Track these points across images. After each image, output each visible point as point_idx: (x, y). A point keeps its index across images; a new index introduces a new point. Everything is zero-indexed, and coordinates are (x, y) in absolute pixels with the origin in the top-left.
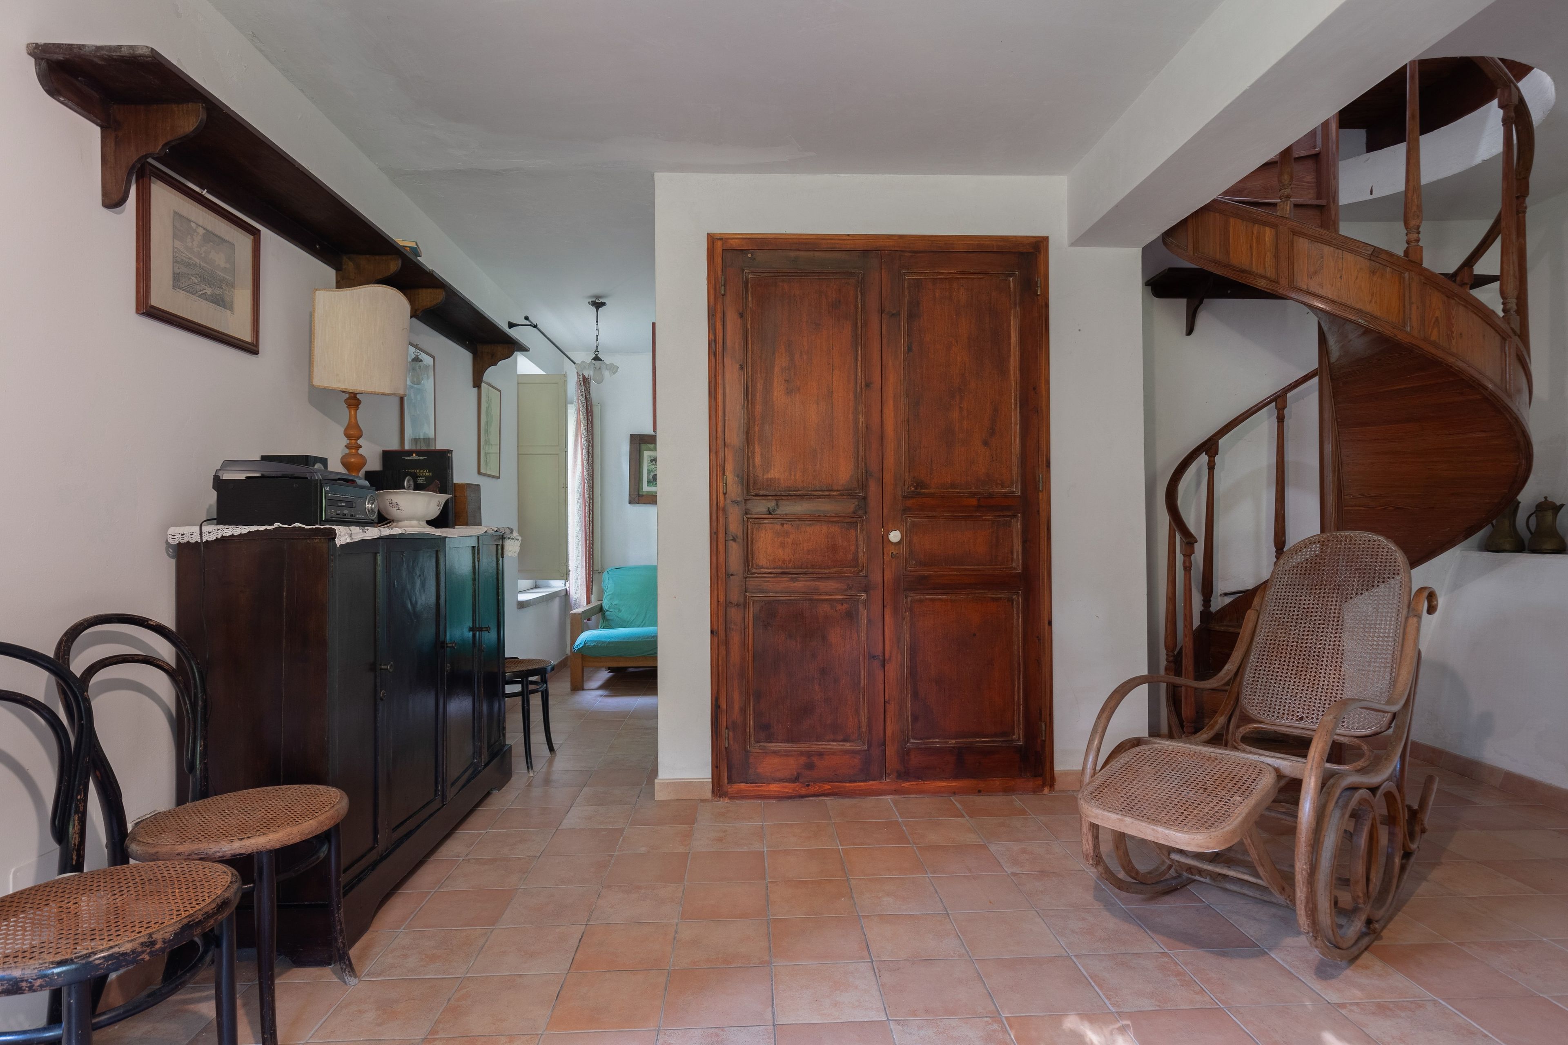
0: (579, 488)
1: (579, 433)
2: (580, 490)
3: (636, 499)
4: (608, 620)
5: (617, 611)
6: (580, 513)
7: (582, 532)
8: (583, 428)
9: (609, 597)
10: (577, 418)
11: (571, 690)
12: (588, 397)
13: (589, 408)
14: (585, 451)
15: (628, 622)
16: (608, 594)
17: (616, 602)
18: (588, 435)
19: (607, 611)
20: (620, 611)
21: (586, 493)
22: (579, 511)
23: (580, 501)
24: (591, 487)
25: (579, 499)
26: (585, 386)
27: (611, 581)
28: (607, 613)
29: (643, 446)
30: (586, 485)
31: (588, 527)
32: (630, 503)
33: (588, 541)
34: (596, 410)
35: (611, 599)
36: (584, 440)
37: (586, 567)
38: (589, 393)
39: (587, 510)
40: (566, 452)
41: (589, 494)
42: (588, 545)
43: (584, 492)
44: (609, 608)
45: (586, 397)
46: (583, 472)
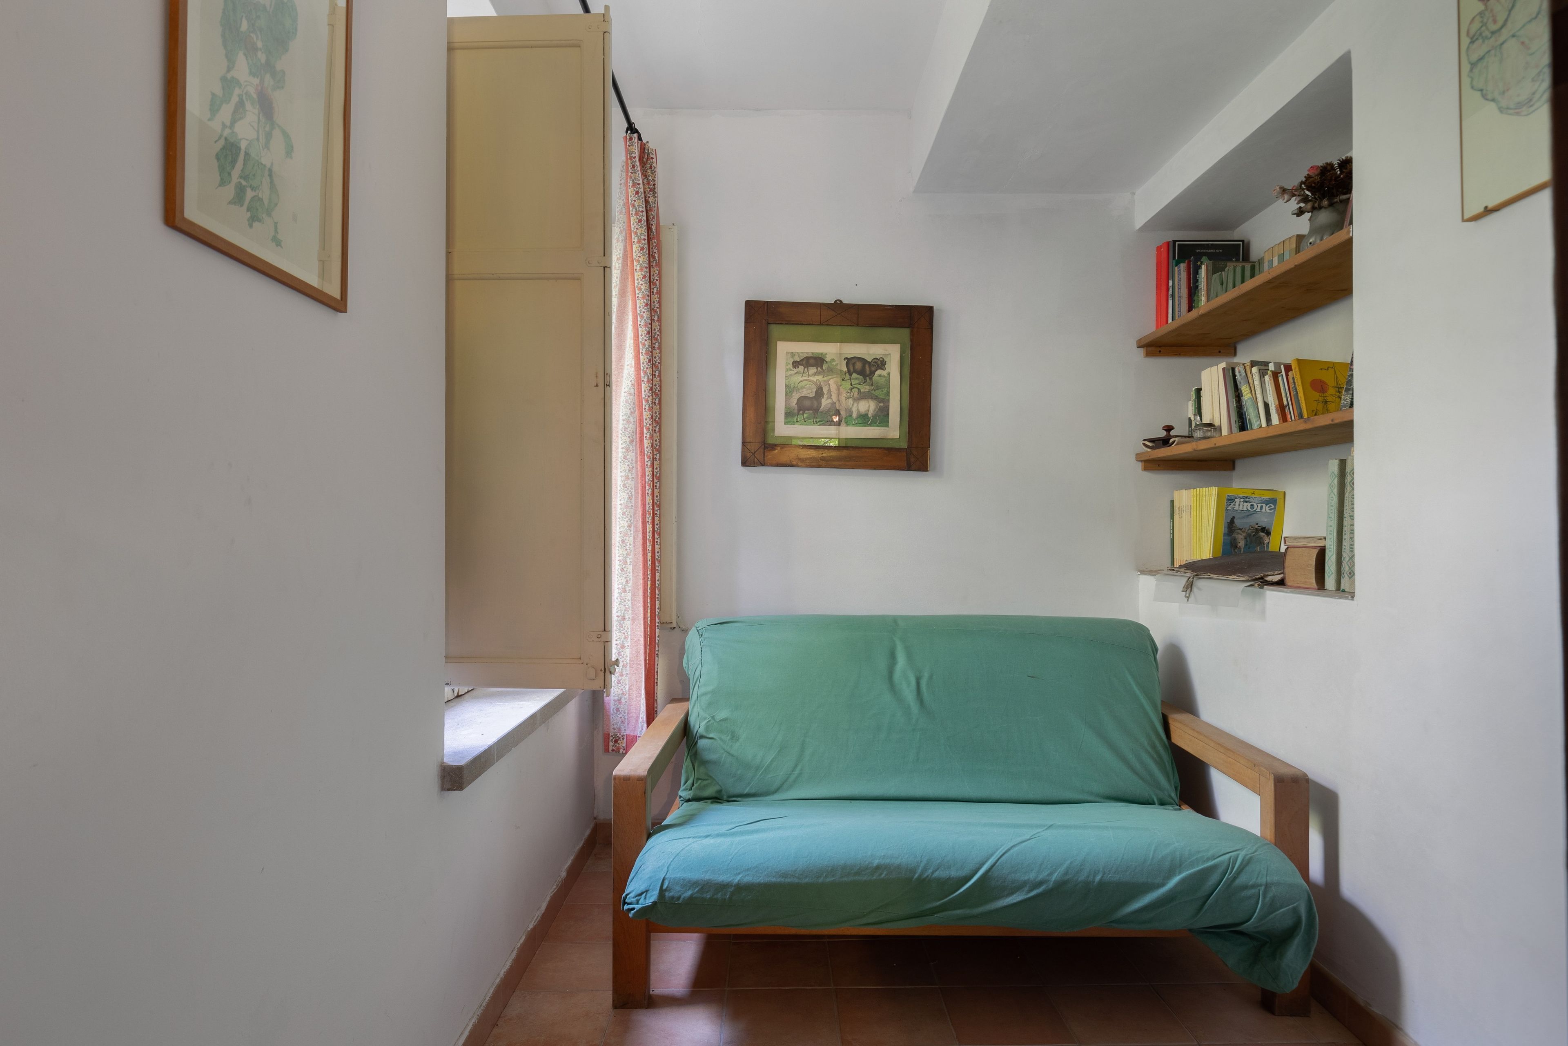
0: (628, 422)
1: (629, 290)
2: (631, 427)
3: (759, 456)
4: (704, 763)
5: (727, 738)
6: (631, 483)
7: (636, 531)
8: (638, 275)
9: (705, 700)
10: (625, 251)
11: (616, 1006)
12: (651, 200)
13: (654, 228)
14: (642, 331)
15: (758, 768)
16: (702, 690)
17: (722, 714)
18: (651, 293)
19: (702, 737)
20: (734, 737)
21: (646, 434)
22: (627, 478)
23: (631, 455)
24: (657, 421)
25: (628, 450)
26: (645, 176)
27: (708, 657)
28: (702, 743)
29: (775, 330)
30: (646, 415)
31: (649, 519)
32: (745, 463)
33: (649, 555)
34: (669, 239)
35: (710, 705)
36: (641, 303)
37: (645, 618)
38: (653, 190)
39: (648, 478)
40: (606, 269)
41: (652, 437)
42: (649, 563)
43: (642, 433)
44: (707, 728)
45: (647, 202)
46: (639, 382)
